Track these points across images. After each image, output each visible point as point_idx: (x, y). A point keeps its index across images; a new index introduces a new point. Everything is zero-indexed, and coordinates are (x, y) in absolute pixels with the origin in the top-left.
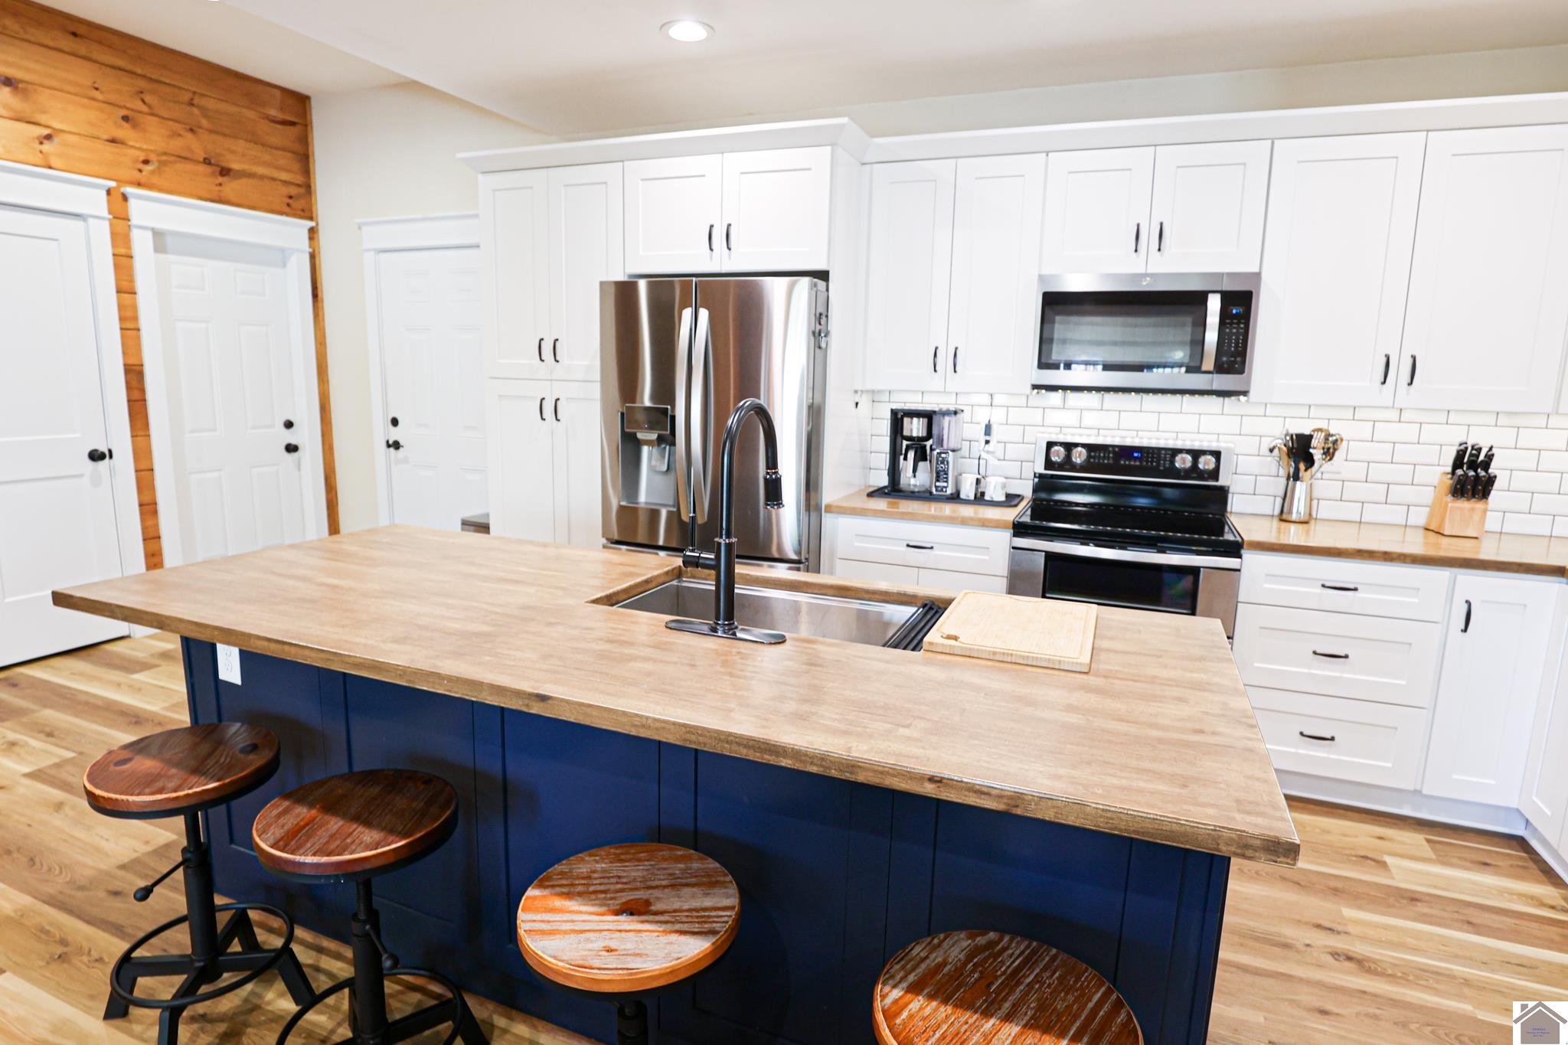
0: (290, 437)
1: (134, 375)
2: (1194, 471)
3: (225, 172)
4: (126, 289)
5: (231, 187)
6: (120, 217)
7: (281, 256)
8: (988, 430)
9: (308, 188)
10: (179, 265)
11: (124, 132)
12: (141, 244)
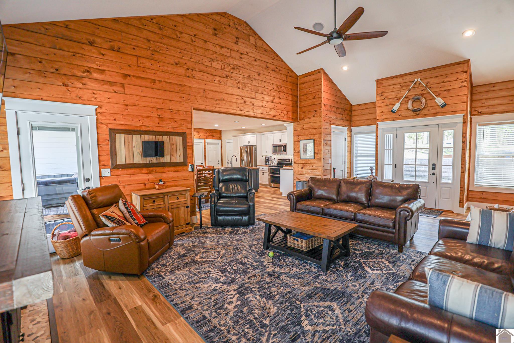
0: (218, 162)
1: (205, 156)
2: (288, 161)
3: (213, 136)
4: (205, 148)
5: (214, 137)
6: (205, 142)
7: (218, 144)
8: (275, 158)
9: (221, 136)
10: (209, 146)
11: (206, 134)
12: (206, 144)
